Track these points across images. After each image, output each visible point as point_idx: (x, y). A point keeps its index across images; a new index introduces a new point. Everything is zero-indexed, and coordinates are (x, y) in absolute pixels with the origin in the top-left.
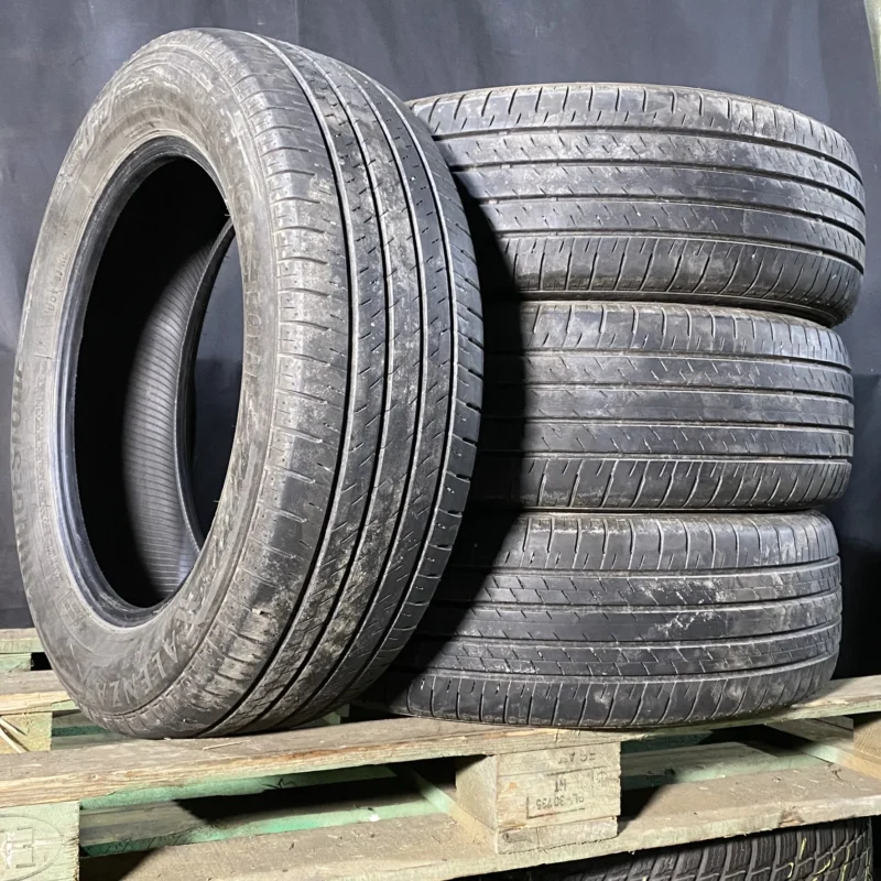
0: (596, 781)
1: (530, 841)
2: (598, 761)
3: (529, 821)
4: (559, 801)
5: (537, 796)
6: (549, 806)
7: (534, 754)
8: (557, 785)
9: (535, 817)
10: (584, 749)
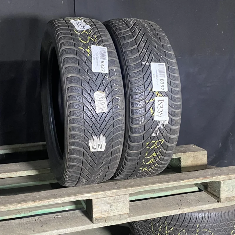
0: (122, 205)
2: (122, 199)
3: (102, 216)
4: (111, 210)
5: (105, 209)
6: (108, 211)
7: (104, 198)
8: (110, 206)
9: (104, 214)
10: (118, 196)
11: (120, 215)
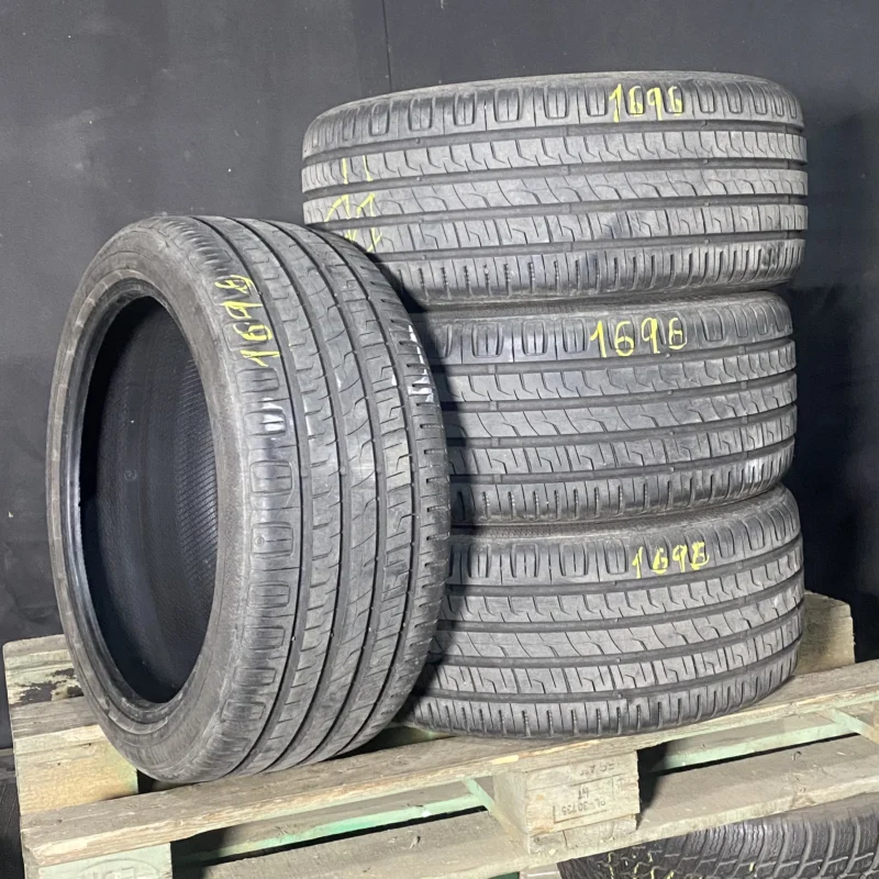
0: (616, 787)
1: (558, 842)
2: (617, 770)
3: (555, 826)
4: (583, 807)
5: (562, 805)
6: (574, 811)
7: (558, 769)
8: (580, 793)
9: (561, 821)
10: (604, 762)
11: (613, 821)
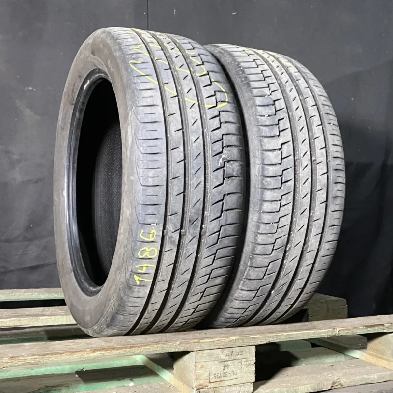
0: (243, 365)
2: (244, 355)
3: (210, 384)
4: (225, 375)
5: (214, 372)
6: (220, 377)
7: (214, 351)
8: (224, 367)
9: (213, 382)
10: (238, 349)
